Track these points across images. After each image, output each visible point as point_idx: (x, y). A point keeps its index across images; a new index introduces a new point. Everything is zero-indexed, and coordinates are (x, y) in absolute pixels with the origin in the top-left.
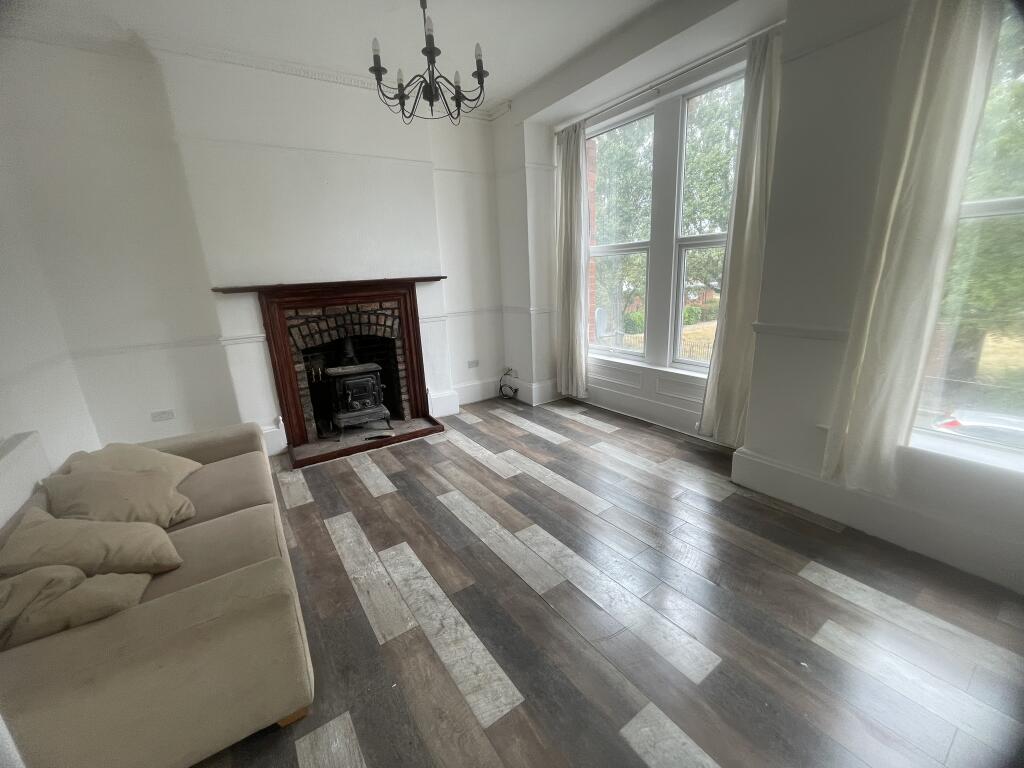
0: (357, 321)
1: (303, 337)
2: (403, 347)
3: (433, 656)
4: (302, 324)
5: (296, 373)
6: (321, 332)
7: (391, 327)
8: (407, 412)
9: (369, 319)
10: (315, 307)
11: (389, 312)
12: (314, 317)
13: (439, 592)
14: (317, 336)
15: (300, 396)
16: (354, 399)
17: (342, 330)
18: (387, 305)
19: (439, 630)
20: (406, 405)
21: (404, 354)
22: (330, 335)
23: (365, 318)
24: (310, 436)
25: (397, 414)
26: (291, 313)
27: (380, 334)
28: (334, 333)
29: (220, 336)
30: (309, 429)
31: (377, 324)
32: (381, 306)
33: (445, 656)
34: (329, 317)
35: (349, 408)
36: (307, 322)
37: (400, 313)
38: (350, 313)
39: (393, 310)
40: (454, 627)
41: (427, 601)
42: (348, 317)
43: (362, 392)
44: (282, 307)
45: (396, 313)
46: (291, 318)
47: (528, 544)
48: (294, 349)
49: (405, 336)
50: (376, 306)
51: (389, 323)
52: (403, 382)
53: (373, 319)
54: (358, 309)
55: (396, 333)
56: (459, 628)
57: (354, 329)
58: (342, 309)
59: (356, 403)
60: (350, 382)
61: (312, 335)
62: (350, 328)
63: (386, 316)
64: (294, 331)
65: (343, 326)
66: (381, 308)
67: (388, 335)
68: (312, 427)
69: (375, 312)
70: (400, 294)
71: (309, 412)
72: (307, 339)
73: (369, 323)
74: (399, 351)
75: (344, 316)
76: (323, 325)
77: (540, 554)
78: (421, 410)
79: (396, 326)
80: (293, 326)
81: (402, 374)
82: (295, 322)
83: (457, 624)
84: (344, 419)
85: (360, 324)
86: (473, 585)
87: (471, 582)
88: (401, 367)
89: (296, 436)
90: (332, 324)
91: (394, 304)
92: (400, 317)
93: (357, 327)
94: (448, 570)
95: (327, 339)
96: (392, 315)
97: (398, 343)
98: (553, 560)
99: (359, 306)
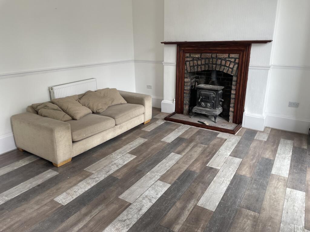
0: (214, 62)
1: (190, 67)
2: (237, 81)
4: (191, 60)
5: (185, 82)
6: (198, 65)
7: (232, 69)
8: (231, 118)
9: (221, 62)
10: (198, 53)
11: (233, 60)
12: (196, 58)
13: (111, 172)
14: (196, 67)
15: (184, 93)
16: (202, 101)
17: (207, 66)
18: (232, 55)
19: (92, 178)
20: (231, 114)
21: (236, 85)
22: (201, 68)
23: (219, 62)
24: (184, 112)
25: (224, 115)
26: (188, 55)
27: (225, 71)
28: (203, 67)
29: (163, 61)
30: (184, 108)
31: (225, 66)
32: (229, 56)
34: (202, 59)
35: (200, 105)
36: (193, 60)
37: (239, 61)
38: (213, 58)
39: (235, 59)
41: (106, 171)
42: (211, 60)
43: (207, 99)
44: (185, 52)
45: (237, 61)
46: (187, 57)
47: (153, 186)
48: (186, 71)
49: (239, 75)
50: (226, 56)
51: (231, 66)
52: (232, 101)
53: (223, 62)
54: (217, 56)
55: (234, 72)
57: (213, 67)
58: (209, 55)
59: (203, 104)
60: (203, 92)
61: (194, 66)
62: (211, 65)
63: (231, 62)
64: (188, 63)
65: (207, 64)
66: (229, 57)
67: (229, 73)
68: (186, 108)
69: (225, 59)
70: (241, 50)
71: (186, 101)
72: (192, 68)
73: (221, 65)
74: (234, 83)
75: (209, 59)
76: (199, 63)
77: (147, 191)
78: (238, 120)
79: (235, 69)
80: (187, 61)
81: (233, 96)
82: (188, 59)
83: (96, 181)
84: (196, 109)
85: (216, 64)
86: (118, 179)
88: (233, 92)
89: (179, 109)
90: (203, 62)
91: (236, 56)
92: (238, 64)
93: (214, 66)
94: (125, 170)
95: (199, 70)
96: (234, 62)
97: (234, 78)
98: (144, 196)
99: (218, 54)
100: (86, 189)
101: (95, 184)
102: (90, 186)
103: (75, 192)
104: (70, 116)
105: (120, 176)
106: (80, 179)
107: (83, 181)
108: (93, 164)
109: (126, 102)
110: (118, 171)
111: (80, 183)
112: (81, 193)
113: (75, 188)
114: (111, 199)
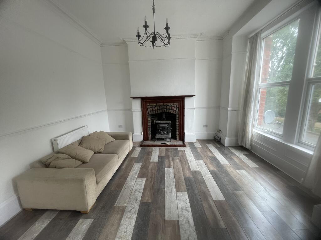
0: (165, 108)
1: (151, 111)
2: (179, 117)
3: (121, 219)
4: (151, 108)
5: (148, 121)
6: (155, 110)
7: (176, 111)
8: (178, 138)
9: (169, 107)
10: (155, 103)
11: (175, 106)
12: (154, 106)
13: (139, 199)
14: (154, 111)
15: (148, 127)
16: (161, 131)
17: (161, 110)
18: (175, 104)
19: (129, 211)
20: (177, 136)
21: (179, 119)
22: (158, 111)
23: (168, 107)
24: (149, 139)
25: (174, 137)
26: (148, 104)
27: (172, 112)
28: (159, 111)
29: (132, 109)
30: (149, 136)
31: (171, 109)
32: (173, 104)
33: (123, 221)
34: (158, 106)
35: (160, 133)
36: (152, 107)
37: (179, 106)
38: (164, 105)
39: (177, 105)
40: (133, 213)
41: (134, 200)
42: (163, 107)
43: (164, 129)
44: (146, 103)
45: (178, 106)
46: (148, 106)
47: (178, 198)
48: (148, 114)
49: (180, 114)
50: (171, 104)
51: (175, 109)
52: (177, 128)
53: (170, 108)
54: (166, 104)
55: (177, 113)
56: (134, 214)
57: (164, 110)
58: (162, 104)
59: (162, 132)
60: (161, 125)
61: (153, 111)
62: (163, 110)
63: (174, 107)
64: (149, 109)
65: (162, 109)
66: (173, 105)
67: (174, 113)
68: (150, 136)
69: (171, 106)
70: (179, 101)
71: (150, 132)
72: (152, 112)
73: (169, 109)
74: (177, 118)
75: (162, 106)
76: (156, 108)
77: (178, 204)
78: (182, 138)
79: (177, 111)
80: (148, 108)
81: (177, 126)
82: (149, 107)
83: (135, 212)
84: (158, 136)
85: (166, 109)
86: (149, 203)
87: (150, 201)
88: (177, 123)
89: (146, 138)
90: (158, 108)
91: (177, 104)
92: (179, 108)
93: (165, 110)
94: (148, 193)
95: (157, 112)
96: (176, 107)
97: (177, 116)
98: (181, 209)
99: (167, 103)
100: (133, 225)
101: (136, 215)
102: (134, 220)
103: (125, 232)
104: (80, 160)
105: (148, 199)
106: (118, 216)
107: (123, 217)
108: (119, 197)
109: (114, 140)
110: (143, 196)
111: (122, 221)
112: (132, 231)
113: (122, 228)
114: (161, 224)
